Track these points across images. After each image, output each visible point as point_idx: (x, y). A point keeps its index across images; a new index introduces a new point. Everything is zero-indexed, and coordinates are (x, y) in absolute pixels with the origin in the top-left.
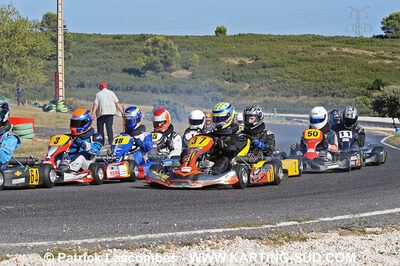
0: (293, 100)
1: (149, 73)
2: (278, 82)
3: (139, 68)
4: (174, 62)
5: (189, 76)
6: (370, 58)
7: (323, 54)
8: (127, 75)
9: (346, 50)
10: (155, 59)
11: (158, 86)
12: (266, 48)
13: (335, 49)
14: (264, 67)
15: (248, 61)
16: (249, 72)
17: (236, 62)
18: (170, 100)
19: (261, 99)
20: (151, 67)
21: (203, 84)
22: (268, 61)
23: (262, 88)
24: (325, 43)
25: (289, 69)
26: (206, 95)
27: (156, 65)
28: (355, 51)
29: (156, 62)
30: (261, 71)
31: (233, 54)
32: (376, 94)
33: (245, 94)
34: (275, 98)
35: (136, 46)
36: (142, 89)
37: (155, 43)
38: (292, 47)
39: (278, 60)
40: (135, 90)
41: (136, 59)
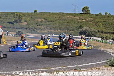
0: (56, 31)
1: (15, 23)
2: (52, 26)
3: (12, 22)
4: (22, 20)
5: (26, 24)
6: (78, 19)
7: (65, 18)
8: (9, 24)
9: (72, 17)
10: (17, 19)
11: (17, 27)
12: (49, 16)
13: (68, 17)
14: (48, 22)
15: (43, 20)
16: (44, 23)
17: (40, 20)
18: (22, 31)
19: (47, 31)
20: (16, 21)
21: (31, 26)
22: (49, 20)
23: (47, 28)
24: (65, 15)
25: (55, 22)
26: (31, 30)
27: (17, 21)
28: (74, 17)
29: (17, 20)
30: (47, 23)
31: (39, 18)
32: (80, 30)
33: (43, 29)
34: (51, 31)
35: (12, 15)
36: (13, 28)
37: (17, 15)
38: (56, 16)
39: (52, 20)
40: (11, 28)
41: (11, 19)
